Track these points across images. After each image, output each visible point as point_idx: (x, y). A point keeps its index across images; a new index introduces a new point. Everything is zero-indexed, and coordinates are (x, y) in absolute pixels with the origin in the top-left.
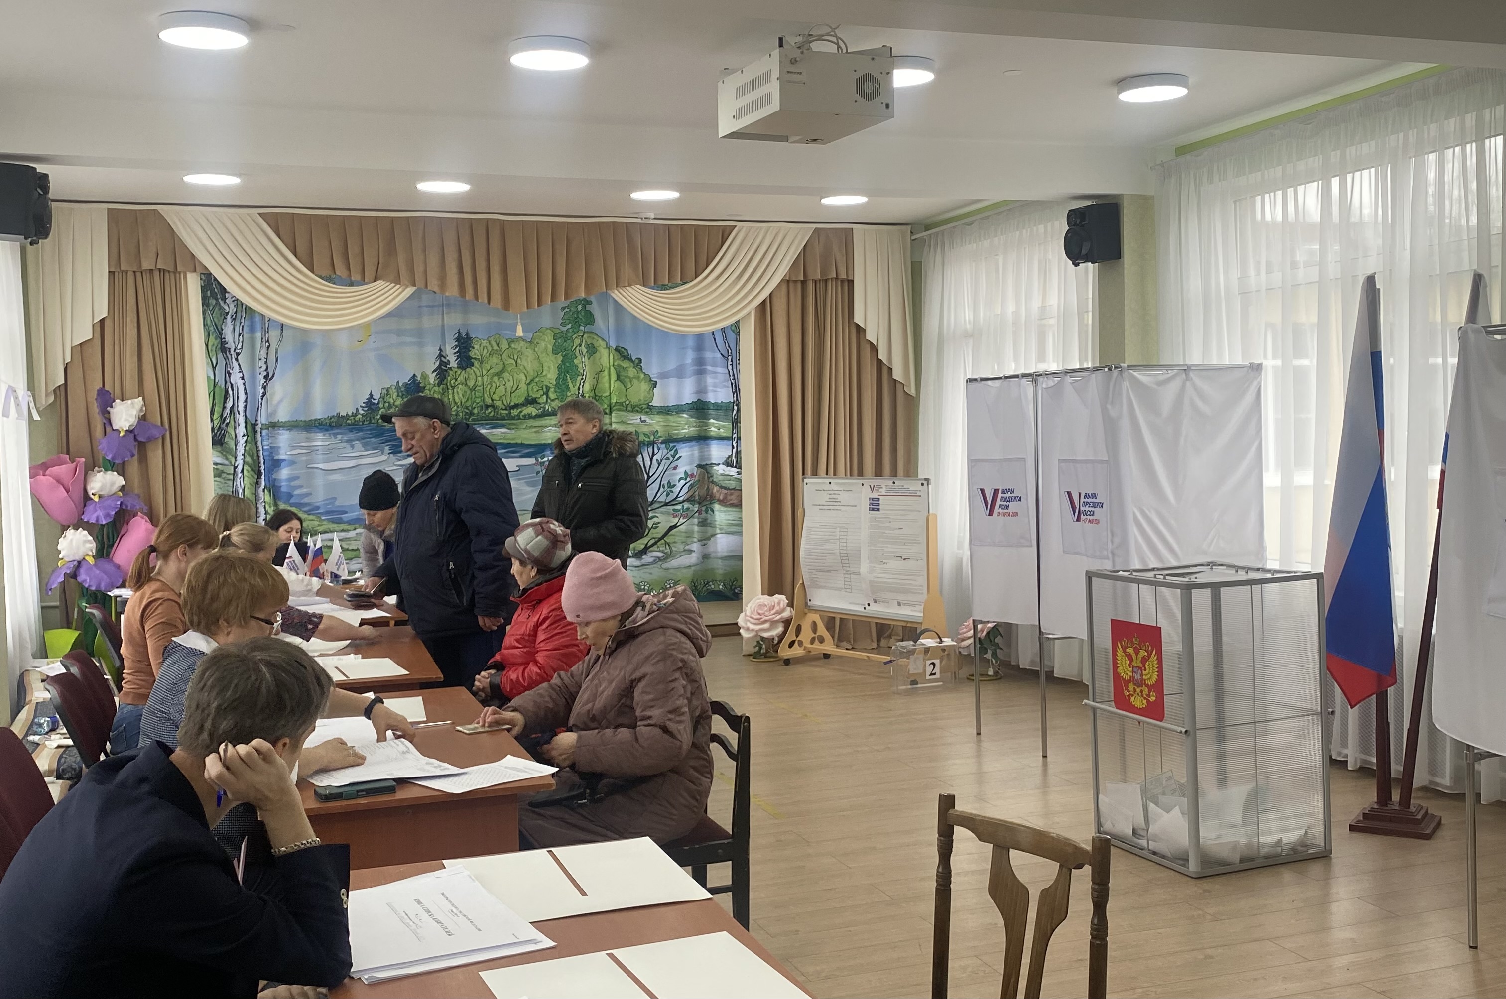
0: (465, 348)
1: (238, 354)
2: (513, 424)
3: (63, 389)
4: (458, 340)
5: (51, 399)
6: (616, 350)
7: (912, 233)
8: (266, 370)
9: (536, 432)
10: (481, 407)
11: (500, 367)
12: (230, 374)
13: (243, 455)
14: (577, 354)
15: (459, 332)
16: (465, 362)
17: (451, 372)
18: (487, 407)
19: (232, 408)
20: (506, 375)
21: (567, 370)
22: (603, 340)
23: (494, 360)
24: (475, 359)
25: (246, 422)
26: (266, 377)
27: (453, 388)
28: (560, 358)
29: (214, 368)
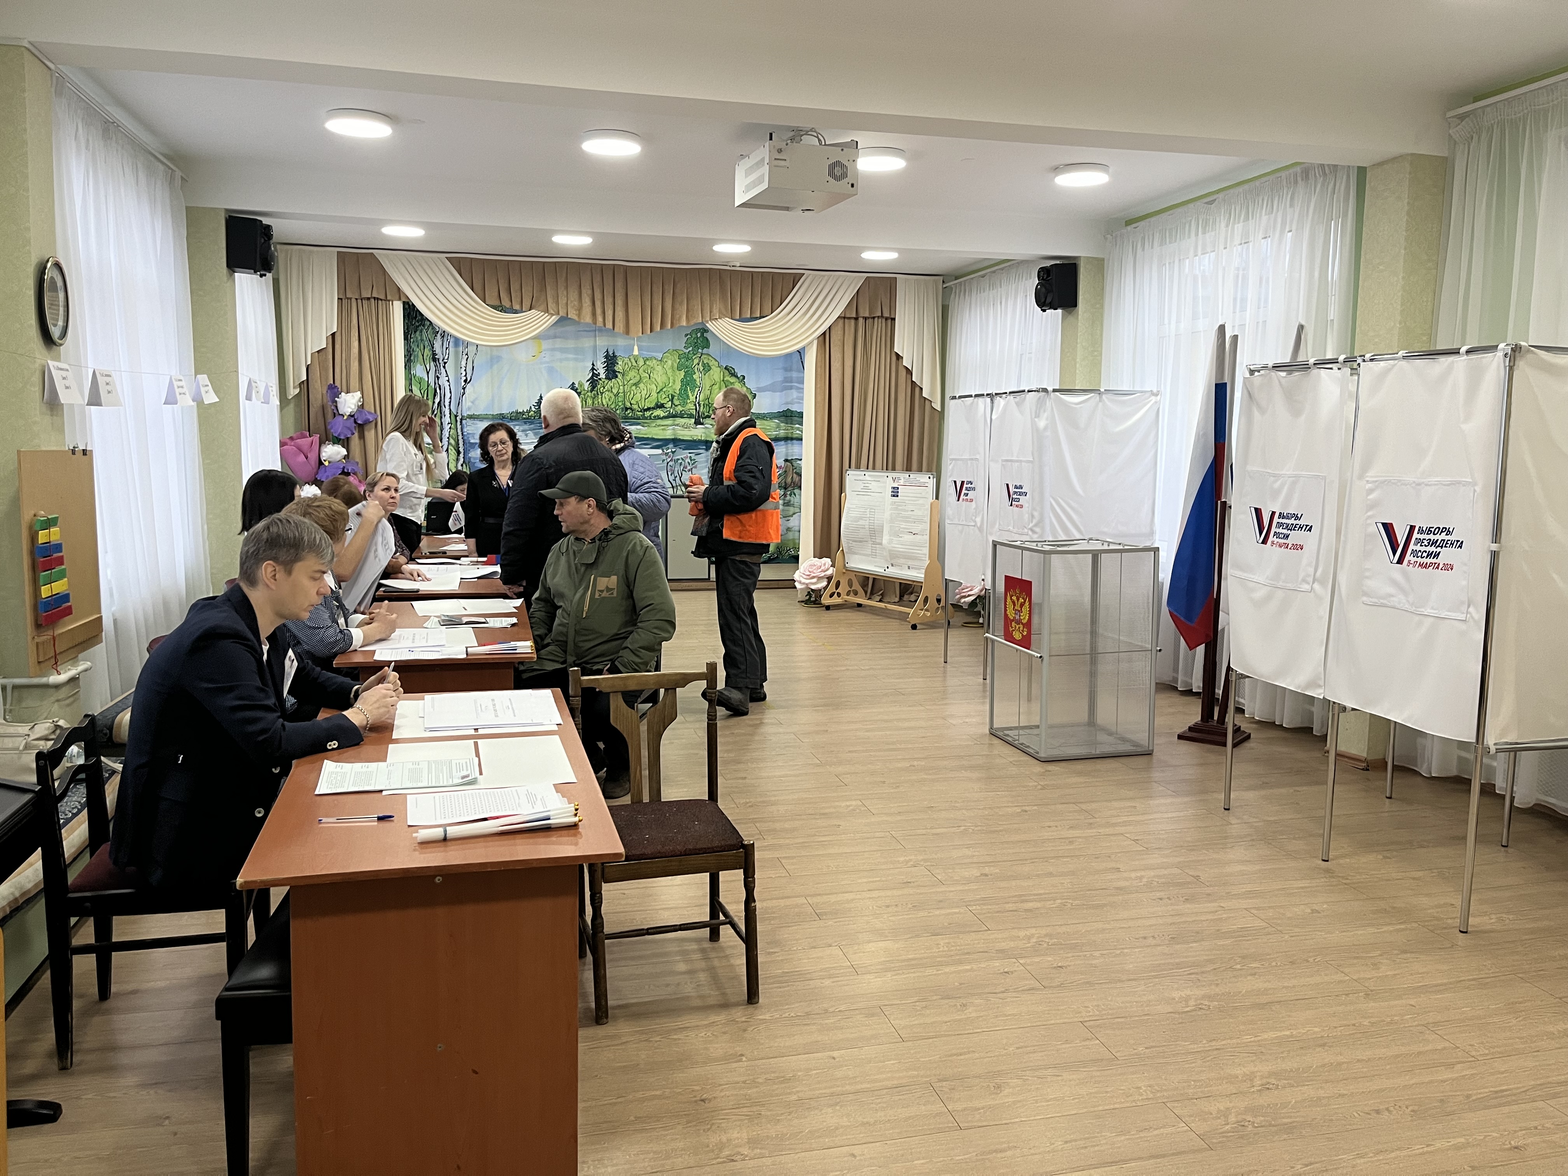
0: (611, 363)
1: (445, 363)
2: (646, 423)
3: (305, 383)
4: (606, 357)
5: (297, 391)
6: (726, 368)
7: (943, 282)
8: (466, 376)
9: (663, 429)
10: (622, 408)
11: (638, 378)
12: (438, 378)
13: (448, 438)
14: (696, 370)
15: (607, 351)
16: (612, 374)
17: (600, 382)
18: (627, 409)
19: (439, 403)
20: (641, 385)
21: (688, 383)
22: (716, 361)
23: (632, 374)
24: (619, 372)
25: (450, 414)
26: (465, 381)
27: (602, 393)
28: (682, 373)
29: (428, 373)
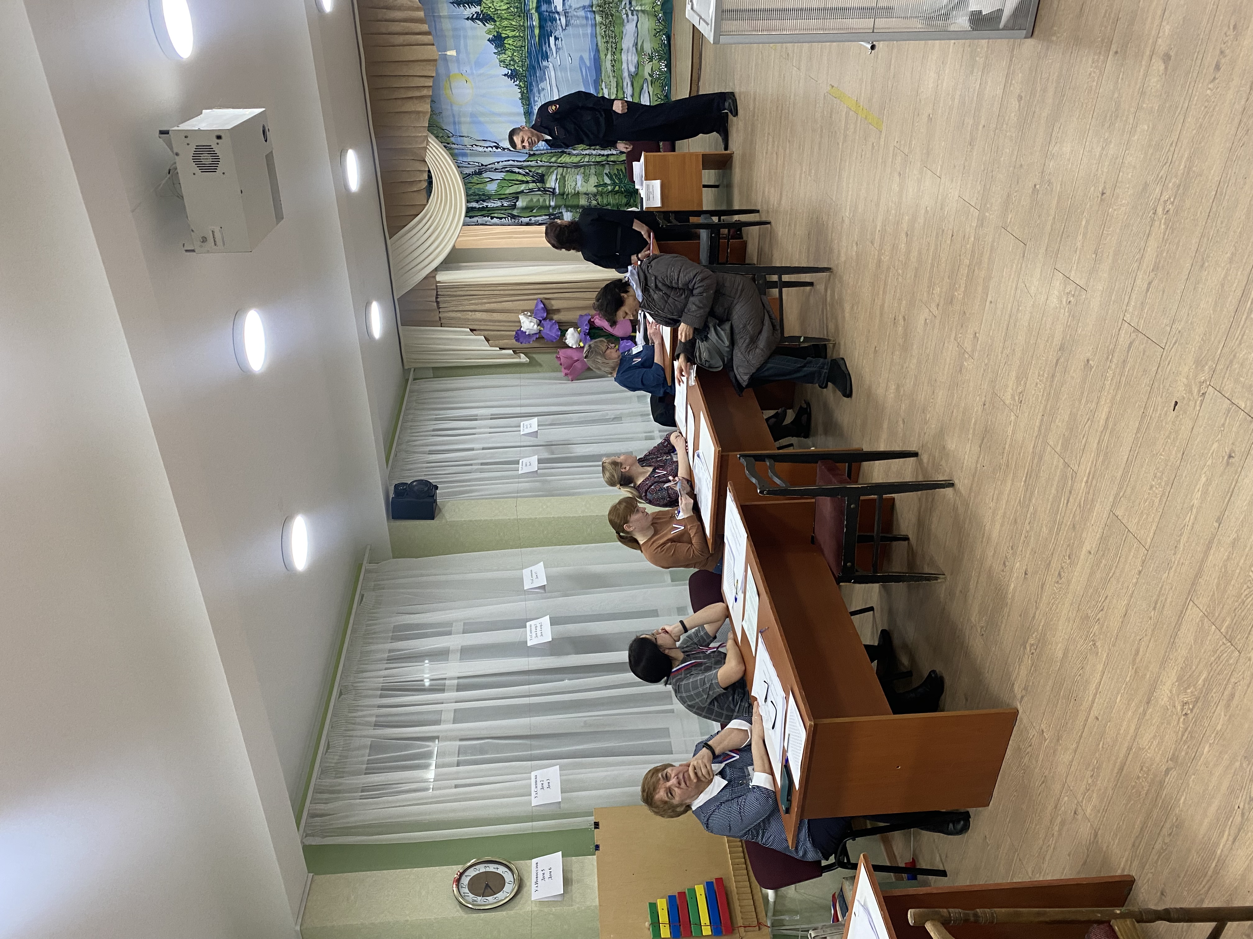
1: (482, 165)
3: (516, 351)
5: (522, 355)
8: (492, 147)
17: (485, 11)
26: (497, 148)
27: (496, 10)
29: (493, 180)
